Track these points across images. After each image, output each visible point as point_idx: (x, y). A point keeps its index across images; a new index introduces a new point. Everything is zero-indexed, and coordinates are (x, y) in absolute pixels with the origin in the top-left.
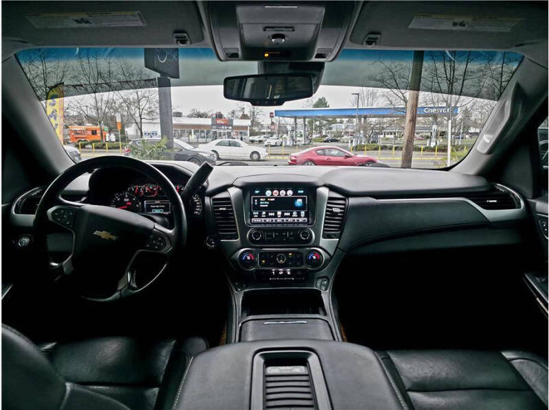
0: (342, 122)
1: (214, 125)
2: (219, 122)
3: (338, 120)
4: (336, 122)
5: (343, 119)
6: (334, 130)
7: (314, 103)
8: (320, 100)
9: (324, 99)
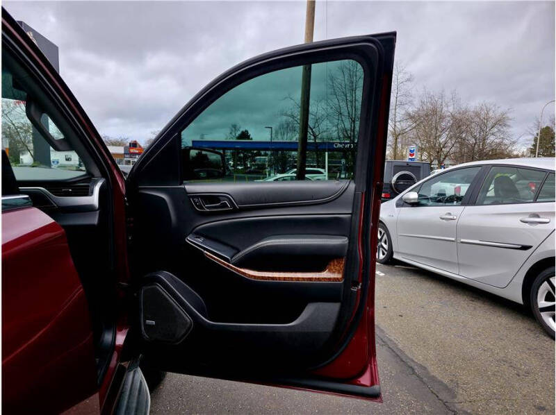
0: (266, 155)
1: (127, 154)
2: (132, 151)
3: (263, 152)
4: (260, 155)
5: (267, 152)
6: (257, 162)
7: (237, 135)
8: (243, 132)
9: (247, 131)
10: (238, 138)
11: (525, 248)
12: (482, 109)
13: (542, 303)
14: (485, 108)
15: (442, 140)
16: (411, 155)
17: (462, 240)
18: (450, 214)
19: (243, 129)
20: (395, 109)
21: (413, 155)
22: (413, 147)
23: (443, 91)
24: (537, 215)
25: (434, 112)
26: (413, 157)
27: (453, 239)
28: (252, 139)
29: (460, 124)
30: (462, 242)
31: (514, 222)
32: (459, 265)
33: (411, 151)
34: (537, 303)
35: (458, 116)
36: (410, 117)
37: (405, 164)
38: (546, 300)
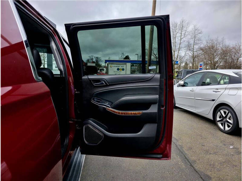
4: (133, 66)
9: (128, 56)
10: (125, 59)
11: (213, 100)
12: (236, 45)
13: (218, 119)
14: (238, 45)
15: (216, 60)
16: (200, 66)
17: (196, 98)
18: (193, 89)
19: (126, 55)
20: (194, 46)
21: (201, 66)
22: (202, 63)
23: (218, 37)
24: (217, 89)
25: (213, 47)
26: (202, 67)
27: (193, 98)
28: (130, 59)
29: (225, 52)
30: (196, 99)
31: (211, 92)
32: (195, 107)
33: (200, 65)
34: (217, 119)
35: (224, 49)
36: (202, 49)
37: (192, 71)
38: (220, 118)
